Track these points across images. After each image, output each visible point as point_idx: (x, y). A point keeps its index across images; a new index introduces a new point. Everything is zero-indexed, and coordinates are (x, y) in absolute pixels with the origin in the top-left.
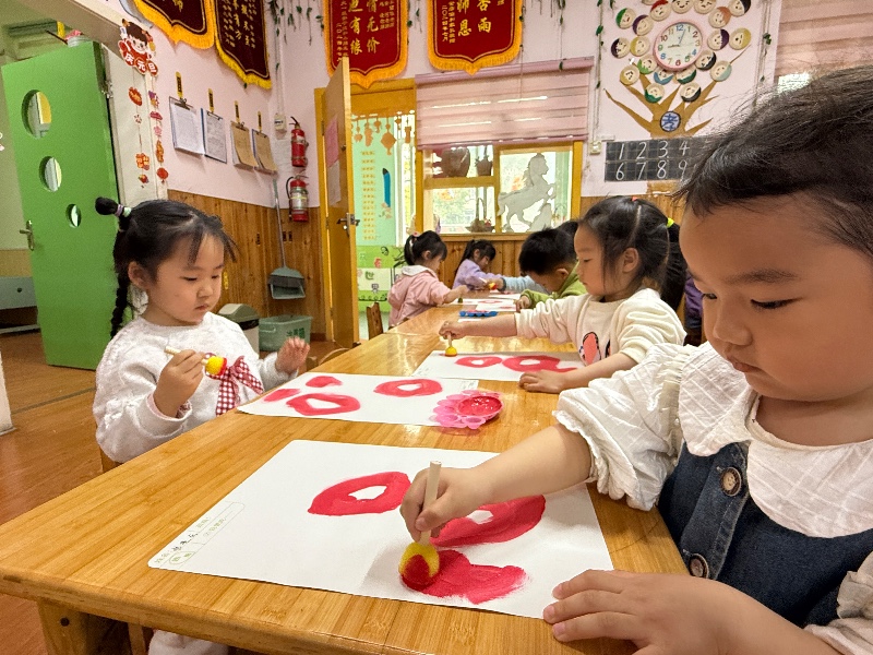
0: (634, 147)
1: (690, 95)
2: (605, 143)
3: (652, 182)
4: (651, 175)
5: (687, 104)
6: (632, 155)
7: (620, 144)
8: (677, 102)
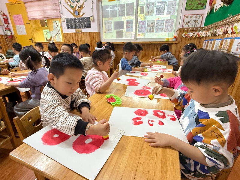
0: (71, 20)
1: (80, 6)
2: (65, 19)
3: (76, 29)
4: (75, 28)
5: (79, 8)
6: (71, 22)
7: (68, 19)
8: (77, 8)
